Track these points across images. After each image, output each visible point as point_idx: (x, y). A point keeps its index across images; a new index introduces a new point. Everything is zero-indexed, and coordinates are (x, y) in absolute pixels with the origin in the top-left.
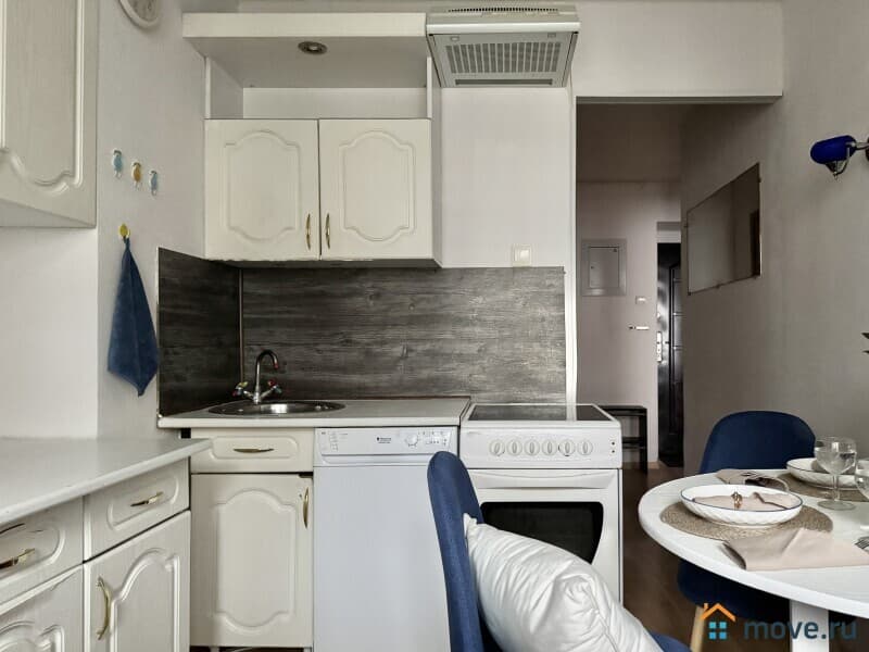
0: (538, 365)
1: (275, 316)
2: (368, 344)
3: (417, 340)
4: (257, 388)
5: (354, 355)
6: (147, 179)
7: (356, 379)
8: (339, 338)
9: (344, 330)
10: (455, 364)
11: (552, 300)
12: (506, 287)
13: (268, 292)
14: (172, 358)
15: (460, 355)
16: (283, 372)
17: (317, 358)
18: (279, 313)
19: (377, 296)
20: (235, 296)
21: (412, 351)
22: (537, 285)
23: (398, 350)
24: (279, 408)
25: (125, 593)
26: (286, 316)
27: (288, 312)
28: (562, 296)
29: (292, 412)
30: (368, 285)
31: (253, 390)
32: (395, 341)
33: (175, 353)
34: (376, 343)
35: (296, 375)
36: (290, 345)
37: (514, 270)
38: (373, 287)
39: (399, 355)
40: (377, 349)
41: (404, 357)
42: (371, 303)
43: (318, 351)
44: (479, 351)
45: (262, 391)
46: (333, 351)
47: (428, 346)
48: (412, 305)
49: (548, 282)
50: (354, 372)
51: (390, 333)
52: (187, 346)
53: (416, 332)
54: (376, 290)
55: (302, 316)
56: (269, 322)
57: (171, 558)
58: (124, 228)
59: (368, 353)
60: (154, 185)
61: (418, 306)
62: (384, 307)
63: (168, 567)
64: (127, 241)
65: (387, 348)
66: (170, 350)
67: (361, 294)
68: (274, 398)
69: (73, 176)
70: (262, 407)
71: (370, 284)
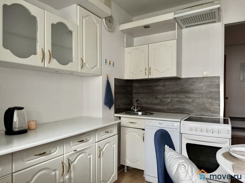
0: (210, 105)
1: (140, 91)
2: (161, 98)
3: (174, 98)
4: (136, 108)
5: (158, 101)
6: (112, 64)
7: (158, 107)
8: (154, 97)
9: (156, 95)
10: (185, 104)
11: (216, 86)
12: (200, 83)
13: (138, 86)
14: (117, 101)
15: (187, 102)
16: (142, 104)
17: (149, 101)
18: (141, 91)
19: (164, 86)
20: (132, 87)
21: (173, 100)
22: (211, 82)
23: (169, 100)
24: (140, 113)
25: (104, 150)
26: (142, 91)
27: (143, 90)
28: (219, 85)
29: (143, 114)
30: (161, 83)
31: (135, 109)
32: (168, 98)
33: (118, 100)
34: (163, 98)
35: (144, 105)
36: (143, 98)
37: (203, 78)
38: (163, 84)
39: (169, 101)
40: (163, 100)
41: (171, 102)
42: (162, 88)
43: (149, 100)
44: (192, 101)
45: (137, 109)
46: (153, 100)
47: (177, 99)
48: (173, 88)
49: (214, 81)
50: (158, 105)
51: (167, 96)
52: (121, 99)
53: (174, 95)
54: (163, 85)
55: (146, 91)
56: (139, 93)
57: (113, 144)
58: (107, 75)
59: (161, 101)
60: (113, 65)
61: (174, 89)
62: (165, 89)
63: (113, 146)
64: (108, 78)
65: (166, 99)
66: (117, 100)
67: (160, 86)
68: (139, 111)
69: (97, 66)
70: (136, 113)
71: (162, 83)
